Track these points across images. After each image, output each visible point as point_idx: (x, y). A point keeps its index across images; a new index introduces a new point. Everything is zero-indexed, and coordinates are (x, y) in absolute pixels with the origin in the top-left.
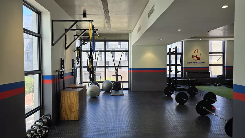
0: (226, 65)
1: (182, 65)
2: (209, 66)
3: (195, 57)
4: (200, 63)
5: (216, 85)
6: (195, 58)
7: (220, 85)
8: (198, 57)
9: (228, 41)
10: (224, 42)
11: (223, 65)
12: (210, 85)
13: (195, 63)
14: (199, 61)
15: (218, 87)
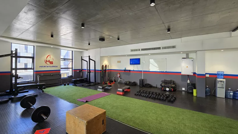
0: (73, 69)
1: (33, 69)
2: (61, 69)
3: (48, 61)
4: (52, 67)
5: (65, 85)
6: (48, 63)
7: (68, 84)
8: (50, 62)
9: (75, 51)
10: (72, 51)
11: (72, 68)
12: (61, 85)
13: (48, 67)
14: (51, 65)
15: (67, 86)
